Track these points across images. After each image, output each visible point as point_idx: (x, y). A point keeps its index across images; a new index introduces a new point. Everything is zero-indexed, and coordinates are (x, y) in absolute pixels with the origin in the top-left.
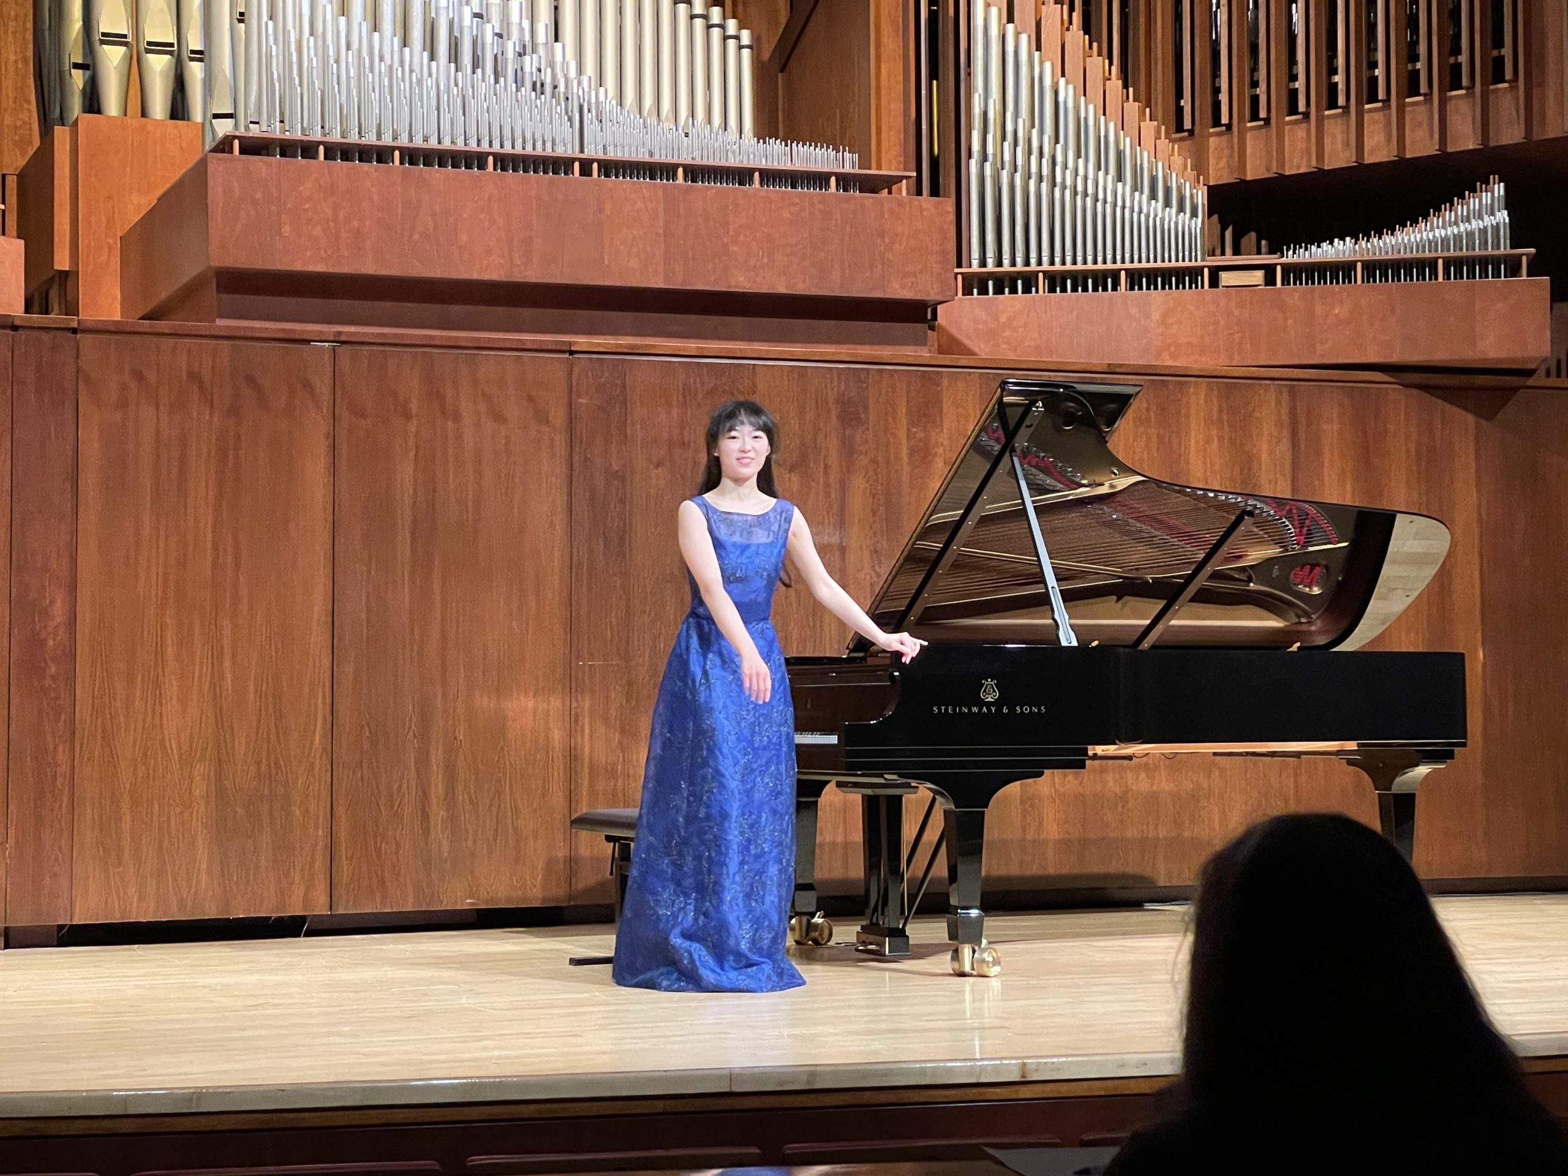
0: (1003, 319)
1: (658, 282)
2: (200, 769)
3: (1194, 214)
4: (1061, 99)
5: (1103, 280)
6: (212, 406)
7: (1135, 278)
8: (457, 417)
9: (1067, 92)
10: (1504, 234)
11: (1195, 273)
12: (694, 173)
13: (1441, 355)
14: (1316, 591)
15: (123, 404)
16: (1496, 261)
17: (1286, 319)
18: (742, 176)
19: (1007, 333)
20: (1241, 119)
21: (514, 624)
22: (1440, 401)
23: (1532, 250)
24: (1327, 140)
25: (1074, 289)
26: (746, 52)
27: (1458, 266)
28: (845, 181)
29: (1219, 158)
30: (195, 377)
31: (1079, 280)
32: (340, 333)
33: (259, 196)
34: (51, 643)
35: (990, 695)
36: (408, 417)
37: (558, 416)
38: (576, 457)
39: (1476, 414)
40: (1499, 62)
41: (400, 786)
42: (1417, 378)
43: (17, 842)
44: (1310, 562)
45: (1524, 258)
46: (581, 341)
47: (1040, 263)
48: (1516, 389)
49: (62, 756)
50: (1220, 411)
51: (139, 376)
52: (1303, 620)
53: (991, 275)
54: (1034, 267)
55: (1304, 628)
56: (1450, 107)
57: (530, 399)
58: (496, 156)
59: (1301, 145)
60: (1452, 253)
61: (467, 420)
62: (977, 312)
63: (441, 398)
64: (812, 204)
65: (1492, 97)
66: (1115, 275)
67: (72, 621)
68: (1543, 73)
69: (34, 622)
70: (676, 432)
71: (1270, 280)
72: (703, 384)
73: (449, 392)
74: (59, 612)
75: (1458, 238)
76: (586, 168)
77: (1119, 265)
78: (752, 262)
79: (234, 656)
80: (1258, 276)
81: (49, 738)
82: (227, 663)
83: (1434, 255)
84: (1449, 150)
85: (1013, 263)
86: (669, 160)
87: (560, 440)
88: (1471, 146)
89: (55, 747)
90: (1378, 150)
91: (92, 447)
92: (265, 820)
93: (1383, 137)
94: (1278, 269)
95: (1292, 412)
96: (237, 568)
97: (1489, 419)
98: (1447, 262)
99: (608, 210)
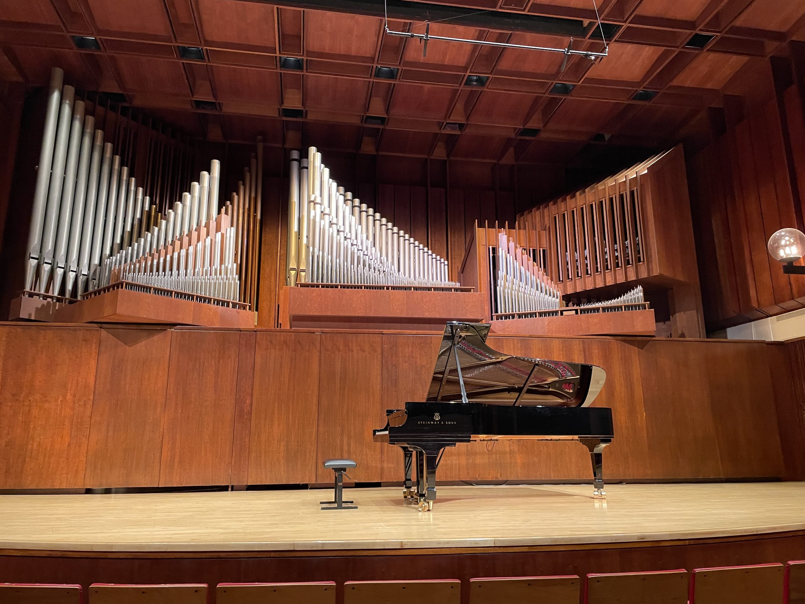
0: (506, 326)
1: (404, 315)
2: (282, 443)
3: (557, 298)
4: (522, 271)
5: (532, 315)
6: (289, 350)
7: (541, 314)
8: (352, 351)
9: (523, 269)
10: (643, 298)
11: (556, 312)
12: (416, 289)
13: (625, 331)
14: (571, 391)
15: (266, 349)
16: (639, 306)
17: (581, 323)
19: (507, 329)
20: (574, 276)
21: (367, 405)
22: (627, 344)
23: (649, 302)
24: (597, 281)
25: (525, 317)
26: (446, 267)
27: (628, 307)
28: (456, 290)
29: (570, 287)
30: (285, 342)
31: (526, 315)
32: (322, 330)
33: (302, 297)
34: (246, 410)
35: (437, 417)
36: (339, 351)
37: (379, 350)
39: (638, 347)
40: (639, 258)
41: (335, 448)
42: (620, 338)
43: (234, 463)
44: (568, 382)
45: (647, 305)
46: (385, 331)
47: (516, 311)
48: (649, 341)
49: (247, 440)
50: (562, 347)
51: (271, 342)
52: (569, 400)
53: (503, 315)
54: (514, 312)
55: (569, 402)
56: (628, 270)
57: (372, 346)
58: (365, 286)
59: (590, 282)
60: (626, 304)
61: (355, 352)
62: (500, 324)
63: (348, 346)
64: (445, 294)
65: (638, 266)
66: (535, 313)
67: (251, 405)
68: (651, 258)
69: (241, 405)
70: (410, 354)
71: (577, 313)
72: (417, 341)
73: (350, 344)
74: (248, 402)
75: (628, 300)
76: (388, 288)
77: (536, 311)
78: (430, 310)
79: (292, 414)
80: (574, 312)
81: (244, 435)
82: (290, 416)
83: (621, 305)
84: (628, 280)
85: (509, 312)
86: (410, 286)
87: (380, 356)
88: (634, 279)
89: (245, 437)
90: (610, 282)
91: (258, 360)
92: (299, 457)
93: (611, 279)
94: (579, 310)
95: (584, 348)
96: (294, 390)
97: (642, 349)
98: (625, 307)
99: (392, 298)
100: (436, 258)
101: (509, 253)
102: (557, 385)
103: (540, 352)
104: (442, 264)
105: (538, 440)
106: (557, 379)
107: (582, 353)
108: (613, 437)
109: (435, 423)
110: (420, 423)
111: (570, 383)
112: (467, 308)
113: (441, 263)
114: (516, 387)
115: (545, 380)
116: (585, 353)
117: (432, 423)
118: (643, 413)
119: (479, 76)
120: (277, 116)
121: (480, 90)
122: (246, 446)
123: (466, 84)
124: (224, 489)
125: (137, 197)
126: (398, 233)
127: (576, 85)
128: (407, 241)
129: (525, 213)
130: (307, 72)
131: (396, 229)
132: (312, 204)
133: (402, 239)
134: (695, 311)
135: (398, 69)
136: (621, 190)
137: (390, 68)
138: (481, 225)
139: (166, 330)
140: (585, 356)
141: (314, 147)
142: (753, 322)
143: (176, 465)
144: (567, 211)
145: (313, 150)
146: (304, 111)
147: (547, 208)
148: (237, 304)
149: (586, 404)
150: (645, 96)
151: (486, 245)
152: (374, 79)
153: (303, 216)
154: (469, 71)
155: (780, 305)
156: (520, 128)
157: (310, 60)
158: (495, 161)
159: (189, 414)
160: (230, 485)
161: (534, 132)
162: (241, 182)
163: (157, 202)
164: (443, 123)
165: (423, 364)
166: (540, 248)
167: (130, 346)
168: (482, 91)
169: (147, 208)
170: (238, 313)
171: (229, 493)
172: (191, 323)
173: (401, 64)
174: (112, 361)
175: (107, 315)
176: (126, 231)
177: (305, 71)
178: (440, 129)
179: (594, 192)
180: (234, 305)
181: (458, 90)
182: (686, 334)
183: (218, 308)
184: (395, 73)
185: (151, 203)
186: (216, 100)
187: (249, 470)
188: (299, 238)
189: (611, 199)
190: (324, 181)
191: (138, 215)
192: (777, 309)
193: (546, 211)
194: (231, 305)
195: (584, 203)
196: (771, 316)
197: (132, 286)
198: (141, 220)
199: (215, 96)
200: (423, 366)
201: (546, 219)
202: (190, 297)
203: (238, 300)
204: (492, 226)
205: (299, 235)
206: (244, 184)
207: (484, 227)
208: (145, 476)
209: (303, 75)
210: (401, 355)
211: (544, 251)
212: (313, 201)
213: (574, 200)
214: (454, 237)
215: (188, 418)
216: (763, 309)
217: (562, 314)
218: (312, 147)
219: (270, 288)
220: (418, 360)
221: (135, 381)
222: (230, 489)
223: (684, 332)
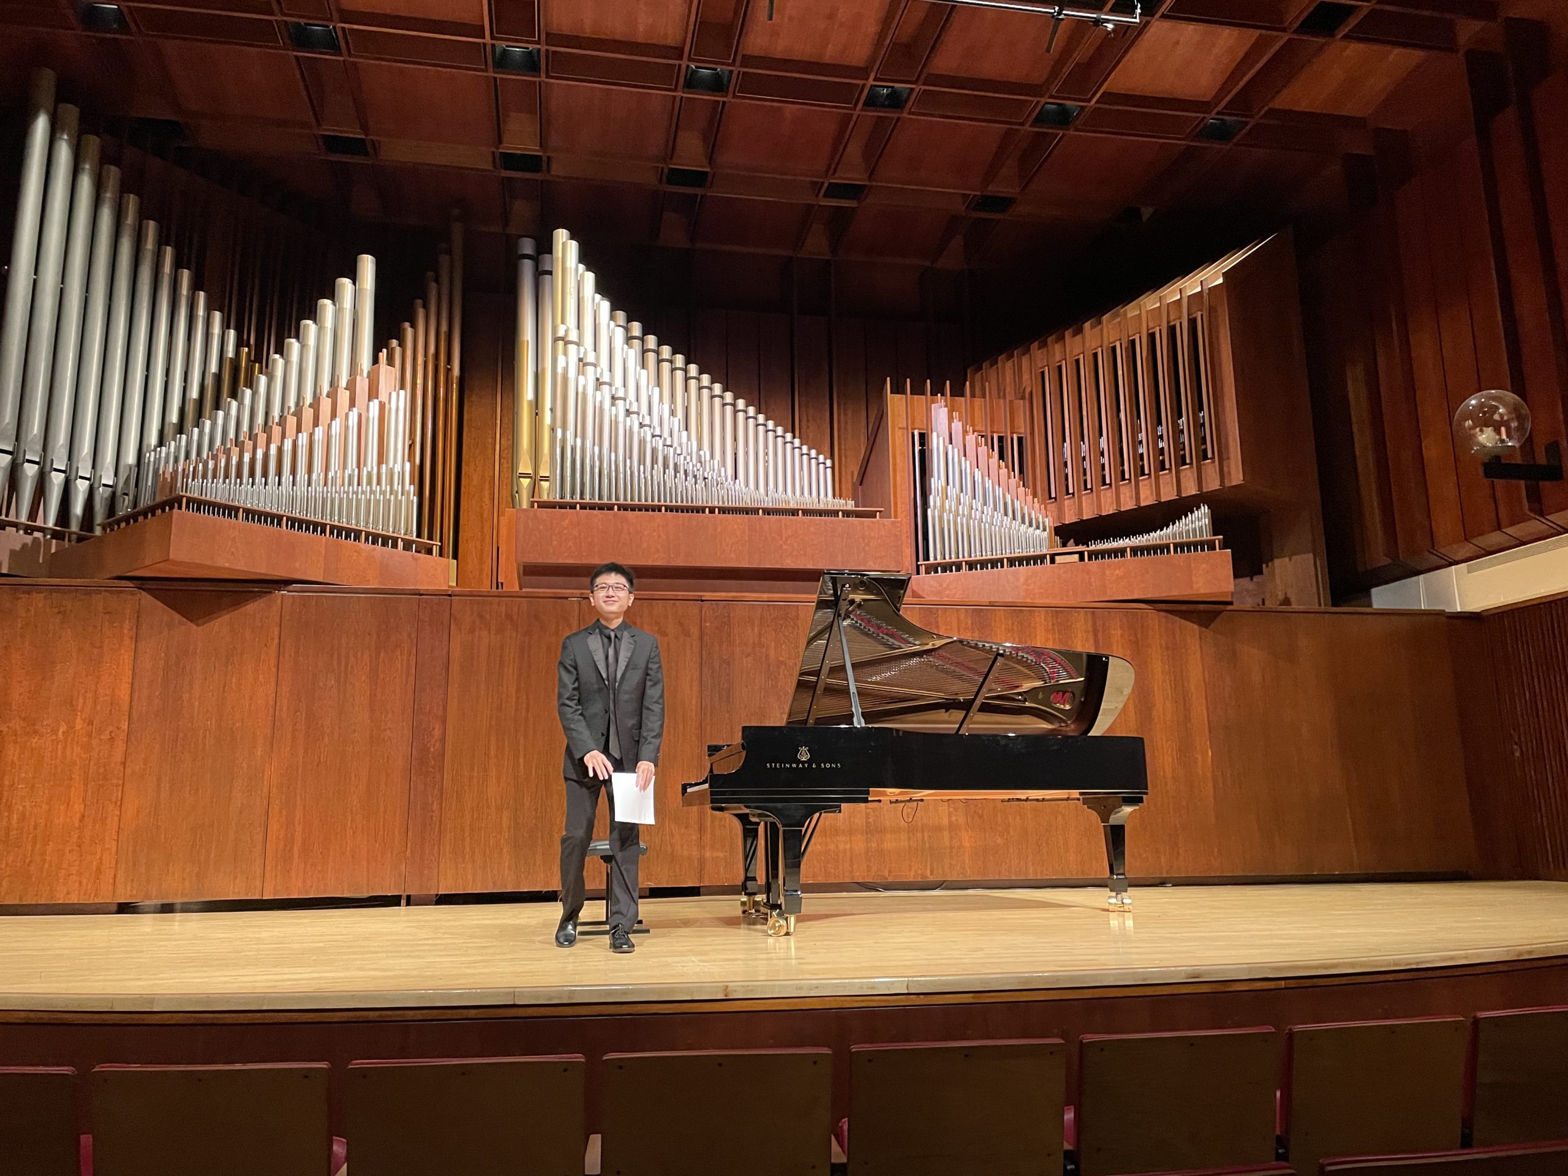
0: (945, 586)
1: (744, 564)
2: (506, 814)
3: (1044, 530)
4: (976, 479)
5: (994, 563)
6: (517, 631)
7: (1012, 562)
9: (978, 475)
10: (1209, 529)
11: (1042, 558)
12: (768, 511)
13: (1175, 593)
14: (1068, 707)
15: (472, 631)
16: (1202, 543)
17: (1090, 578)
19: (948, 592)
20: (1079, 490)
22: (1178, 618)
23: (1221, 537)
24: (1122, 496)
25: (982, 569)
26: (829, 471)
27: (1180, 547)
28: (847, 514)
30: (509, 616)
31: (983, 564)
33: (541, 527)
34: (432, 750)
35: (804, 755)
37: (695, 631)
38: (704, 653)
39: (1200, 625)
40: (1205, 451)
42: (1164, 606)
43: (411, 852)
44: (1062, 690)
45: (1217, 542)
46: (707, 595)
47: (964, 557)
48: (1221, 612)
49: (435, 807)
50: (1053, 625)
51: (481, 616)
52: (1063, 725)
53: (939, 564)
54: (961, 559)
55: (1064, 729)
56: (1182, 475)
57: (681, 624)
59: (1109, 500)
60: (1178, 540)
62: (933, 582)
64: (826, 524)
65: (1203, 467)
66: (1001, 561)
67: (443, 740)
68: (1228, 451)
69: (423, 739)
70: (757, 639)
71: (1082, 559)
72: (770, 615)
74: (437, 734)
75: (1181, 534)
76: (712, 511)
77: (1004, 556)
79: (525, 756)
80: (1076, 556)
81: (430, 798)
82: (521, 760)
83: (1168, 542)
84: (1183, 495)
85: (950, 558)
86: (756, 506)
87: (696, 644)
88: (1194, 493)
89: (433, 802)
90: (1147, 499)
91: (456, 652)
92: (540, 840)
93: (1149, 492)
94: (1086, 553)
95: (1094, 625)
96: (527, 711)
97: (1207, 628)
98: (1176, 546)
99: (719, 530)
100: (808, 455)
101: (951, 443)
102: (1041, 696)
103: (1009, 635)
104: (821, 466)
105: (1003, 801)
106: (1039, 683)
107: (1091, 636)
108: (1146, 793)
109: (801, 766)
110: (771, 765)
111: (1064, 692)
112: (867, 548)
113: (818, 464)
114: (961, 699)
115: (1018, 687)
116: (1096, 635)
117: (794, 765)
118: (1207, 752)
119: (892, 87)
120: (491, 168)
121: (896, 116)
122: (434, 819)
123: (866, 104)
124: (392, 901)
125: (210, 331)
126: (734, 405)
127: (1086, 107)
128: (751, 421)
129: (984, 365)
130: (548, 77)
131: (729, 396)
132: (561, 343)
133: (741, 415)
134: (1311, 556)
135: (731, 72)
136: (1172, 318)
137: (715, 69)
138: (898, 389)
139: (271, 592)
140: (1096, 642)
141: (565, 231)
142: (1421, 577)
143: (296, 856)
144: (1065, 359)
145: (561, 235)
146: (545, 159)
147: (1027, 356)
148: (414, 542)
149: (1097, 730)
150: (1221, 133)
151: (907, 428)
152: (684, 92)
153: (543, 370)
154: (872, 76)
155: (1475, 541)
156: (975, 196)
158: (928, 264)
159: (320, 758)
160: (404, 895)
161: (1003, 203)
162: (419, 302)
163: (252, 341)
164: (823, 183)
165: (781, 658)
166: (1012, 433)
167: (198, 625)
168: (898, 119)
169: (230, 353)
170: (415, 559)
171: (402, 910)
172: (321, 580)
173: (738, 63)
174: (163, 654)
175: (150, 563)
176: (190, 400)
177: (543, 74)
178: (817, 196)
179: (1120, 323)
180: (408, 545)
181: (852, 115)
182: (1293, 600)
183: (374, 549)
184: (726, 79)
185: (239, 344)
186: (367, 135)
187: (442, 866)
188: (537, 414)
189: (1152, 336)
190: (583, 297)
191: (213, 368)
192: (1467, 549)
193: (1025, 361)
194: (400, 544)
195: (1099, 343)
196: (1457, 563)
197: (199, 504)
198: (218, 377)
199: (365, 128)
200: (782, 662)
201: (1026, 376)
202: (318, 527)
203: (415, 534)
204: (918, 390)
205: (537, 408)
206: (425, 306)
207: (904, 392)
208: (235, 878)
209: (540, 83)
210: (738, 642)
211: (1020, 440)
212: (562, 339)
213: (1078, 338)
214: (845, 415)
215: (318, 766)
216: (1442, 550)
217: (1053, 561)
218: (560, 230)
219: (482, 515)
220: (772, 652)
221: (210, 694)
222: (403, 902)
223: (1289, 595)
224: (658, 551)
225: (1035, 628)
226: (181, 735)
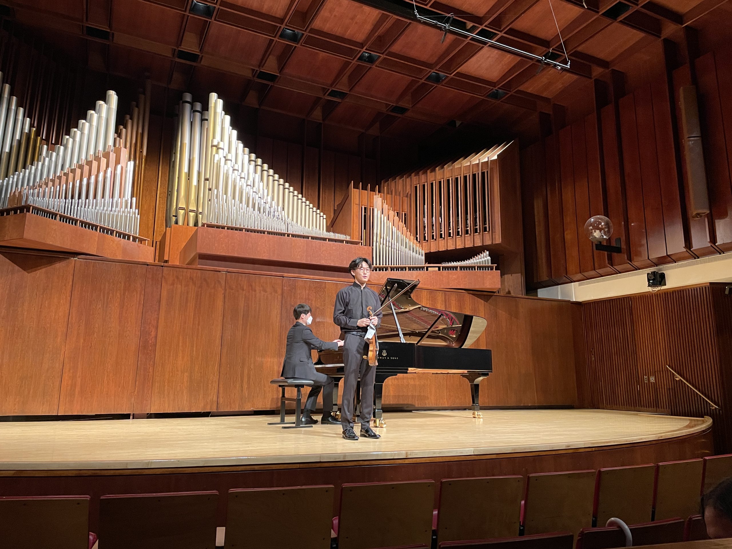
0: (381, 277)
1: (304, 262)
2: (186, 374)
3: (422, 255)
4: (394, 231)
5: (403, 269)
6: (195, 286)
7: (410, 269)
8: (255, 291)
9: (394, 229)
10: (490, 261)
11: (423, 268)
12: (313, 238)
13: (477, 287)
14: (454, 336)
15: (173, 284)
16: (488, 267)
17: (443, 278)
18: (324, 239)
19: (382, 280)
20: (430, 240)
21: (266, 341)
22: (476, 298)
23: (495, 265)
24: (449, 244)
26: (325, 220)
27: (479, 268)
28: (347, 242)
29: (425, 247)
30: (191, 279)
31: (398, 269)
32: (228, 270)
33: (210, 237)
34: (150, 342)
35: (384, 353)
36: (243, 290)
37: (280, 291)
38: (283, 302)
39: (485, 301)
40: (485, 228)
41: (236, 380)
42: (471, 292)
43: (138, 392)
45: (494, 267)
46: (286, 274)
47: (389, 265)
48: (492, 296)
49: (151, 370)
50: (429, 297)
51: (177, 278)
52: (451, 343)
53: (378, 267)
54: (387, 265)
55: (452, 345)
56: (475, 237)
57: (273, 287)
58: (267, 232)
59: (443, 245)
60: (479, 265)
61: (257, 291)
62: (375, 275)
63: (251, 286)
65: (484, 235)
66: (405, 268)
67: (156, 337)
68: (495, 229)
69: (146, 336)
70: (307, 296)
71: (439, 270)
72: (314, 286)
73: (253, 284)
74: (153, 334)
75: (480, 262)
76: (288, 235)
77: (406, 266)
78: (326, 258)
79: (196, 347)
80: (437, 269)
81: (148, 366)
82: (195, 349)
83: (474, 265)
84: (475, 246)
85: (383, 265)
86: (308, 235)
87: (280, 297)
88: (480, 245)
89: (149, 368)
90: (460, 246)
91: (164, 293)
92: (202, 387)
93: (460, 243)
94: (441, 267)
95: (445, 298)
96: (199, 325)
97: (487, 302)
98: (478, 267)
99: (293, 245)
100: (316, 212)
101: (382, 213)
102: (445, 332)
104: (322, 218)
107: (444, 303)
108: (491, 372)
109: (383, 358)
111: (454, 330)
113: (320, 216)
116: (445, 302)
117: (381, 358)
119: (370, 53)
120: (171, 56)
121: (369, 66)
122: (150, 376)
123: (359, 59)
124: (126, 417)
125: (17, 118)
126: (284, 185)
127: (448, 76)
128: (291, 194)
129: (390, 180)
130: (215, 20)
131: (282, 181)
132: (214, 148)
133: (287, 190)
134: (520, 274)
135: (303, 34)
136: (474, 171)
137: (294, 31)
138: (356, 187)
139: (69, 258)
140: (446, 306)
141: (215, 94)
142: (559, 286)
143: (77, 393)
144: (427, 182)
145: (214, 96)
146: (200, 56)
147: (409, 178)
148: (137, 238)
150: (495, 96)
151: (359, 205)
152: (278, 39)
153: (193, 158)
154: (365, 48)
155: (583, 273)
156: (393, 105)
157: (221, 9)
158: (363, 131)
159: (91, 344)
160: (132, 413)
161: (403, 110)
162: (128, 117)
163: (35, 125)
164: (329, 89)
165: (317, 306)
166: (402, 211)
167: (28, 273)
168: (370, 68)
169: (26, 130)
170: (139, 247)
171: (130, 421)
172: (95, 254)
173: (308, 31)
174: (8, 287)
175: (9, 239)
176: (4, 152)
177: (213, 18)
178: (324, 95)
179: (452, 169)
180: (134, 239)
181: (351, 62)
182: (512, 292)
183: (120, 240)
184: (299, 37)
186: (111, 30)
187: (153, 399)
189: (465, 177)
190: (224, 127)
191: (17, 137)
192: (579, 276)
193: (408, 180)
194: (131, 238)
195: (442, 177)
196: (575, 282)
197: (38, 210)
198: (20, 142)
199: (110, 27)
200: (318, 308)
201: (408, 187)
202: (94, 227)
203: (138, 234)
204: (364, 188)
207: (358, 188)
208: (43, 404)
209: (210, 22)
210: (298, 297)
211: (405, 214)
212: (216, 146)
213: (433, 173)
214: (325, 194)
215: (90, 348)
216: (571, 277)
217: (427, 270)
218: (213, 93)
220: (313, 302)
221: (34, 309)
222: (131, 417)
223: (510, 290)
224: (265, 252)
225: (422, 298)
226: (16, 329)
